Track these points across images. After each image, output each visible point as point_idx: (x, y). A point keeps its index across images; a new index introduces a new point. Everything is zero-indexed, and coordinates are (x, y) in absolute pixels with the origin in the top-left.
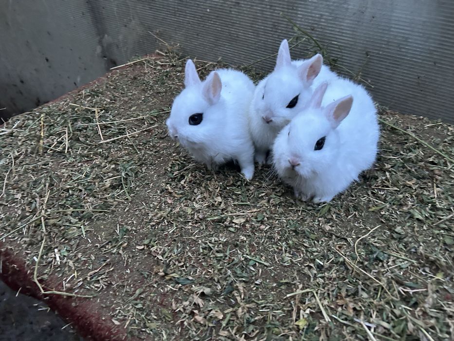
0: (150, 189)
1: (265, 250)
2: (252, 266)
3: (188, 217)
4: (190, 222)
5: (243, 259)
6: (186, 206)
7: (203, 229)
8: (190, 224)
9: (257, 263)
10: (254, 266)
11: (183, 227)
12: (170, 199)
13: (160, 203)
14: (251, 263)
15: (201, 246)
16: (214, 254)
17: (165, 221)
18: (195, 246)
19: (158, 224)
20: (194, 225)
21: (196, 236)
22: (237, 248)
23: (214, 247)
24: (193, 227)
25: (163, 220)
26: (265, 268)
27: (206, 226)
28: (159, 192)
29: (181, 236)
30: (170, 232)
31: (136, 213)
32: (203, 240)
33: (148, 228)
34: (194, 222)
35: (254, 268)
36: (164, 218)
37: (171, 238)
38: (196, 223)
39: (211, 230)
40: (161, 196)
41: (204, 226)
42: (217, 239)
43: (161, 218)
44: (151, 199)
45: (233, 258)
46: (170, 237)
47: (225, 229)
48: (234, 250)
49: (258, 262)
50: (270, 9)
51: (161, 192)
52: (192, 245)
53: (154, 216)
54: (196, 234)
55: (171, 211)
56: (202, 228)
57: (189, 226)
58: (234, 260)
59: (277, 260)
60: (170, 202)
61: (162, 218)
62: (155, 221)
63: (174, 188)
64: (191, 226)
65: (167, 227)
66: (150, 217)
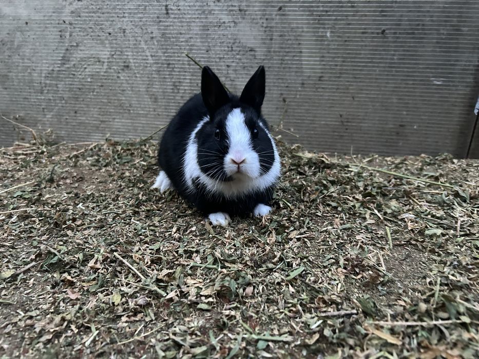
0: (30, 288)
1: (272, 319)
2: (264, 350)
3: (118, 309)
4: (123, 316)
5: (244, 345)
6: (107, 295)
7: (152, 321)
8: (124, 319)
9: (271, 344)
10: (267, 349)
11: (110, 328)
12: (73, 293)
13: (53, 303)
14: (261, 345)
15: (157, 348)
16: (188, 353)
17: (73, 327)
18: (144, 353)
19: (57, 335)
20: (133, 319)
21: (143, 335)
22: (225, 332)
23: (184, 340)
24: (131, 322)
25: (68, 327)
26: (287, 346)
27: (155, 314)
28: (49, 288)
29: (113, 342)
30: (87, 344)
31: (7, 331)
32: (159, 337)
33: (38, 350)
34: (131, 314)
35: (268, 353)
36: (70, 322)
37: (91, 353)
38: (135, 315)
39: (166, 318)
40: (54, 293)
41: (152, 315)
42: (183, 328)
43: (62, 325)
44: (33, 303)
45: (227, 346)
46: (88, 351)
47: (191, 310)
48: (222, 336)
49: (273, 341)
50: (168, 67)
51: (53, 287)
52: (139, 352)
53: (48, 323)
54: (140, 332)
55: (80, 308)
56: (148, 319)
57: (123, 323)
58: (230, 349)
59: (298, 328)
60: (73, 297)
61: (66, 324)
62: (52, 330)
63: (78, 276)
64: (126, 322)
65: (78, 336)
66: (37, 330)
